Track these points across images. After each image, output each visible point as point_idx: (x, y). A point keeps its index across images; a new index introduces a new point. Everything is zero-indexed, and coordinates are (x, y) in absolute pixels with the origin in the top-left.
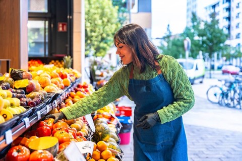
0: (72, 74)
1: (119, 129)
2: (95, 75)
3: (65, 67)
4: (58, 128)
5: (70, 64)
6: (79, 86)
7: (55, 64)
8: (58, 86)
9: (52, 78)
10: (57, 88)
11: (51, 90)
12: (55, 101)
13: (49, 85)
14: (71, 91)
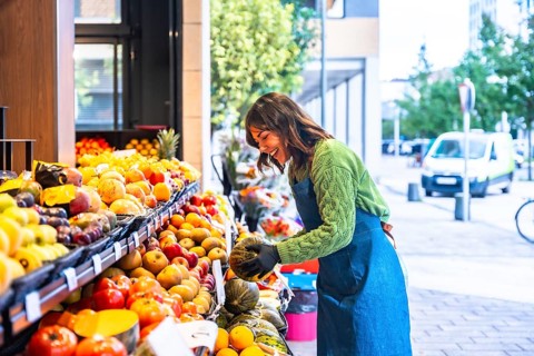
0: (178, 172)
1: (286, 302)
2: (235, 175)
3: (162, 156)
4: (139, 294)
5: (173, 149)
6: (193, 201)
7: (140, 147)
8: (142, 201)
9: (128, 181)
10: (140, 204)
11: (125, 209)
12: (135, 234)
13: (122, 198)
14: (175, 213)
